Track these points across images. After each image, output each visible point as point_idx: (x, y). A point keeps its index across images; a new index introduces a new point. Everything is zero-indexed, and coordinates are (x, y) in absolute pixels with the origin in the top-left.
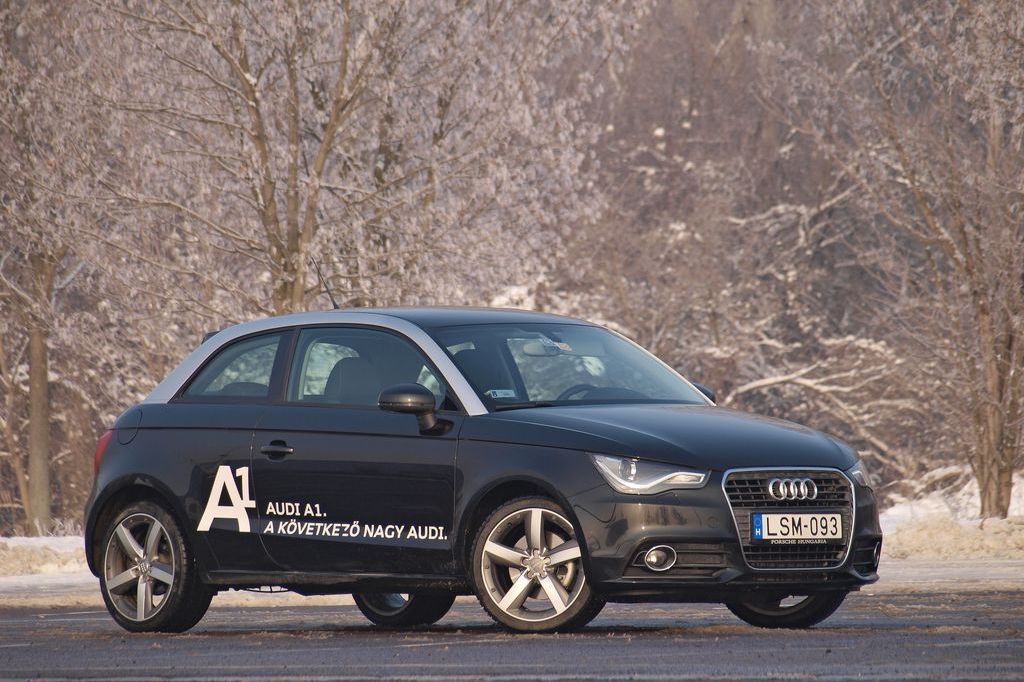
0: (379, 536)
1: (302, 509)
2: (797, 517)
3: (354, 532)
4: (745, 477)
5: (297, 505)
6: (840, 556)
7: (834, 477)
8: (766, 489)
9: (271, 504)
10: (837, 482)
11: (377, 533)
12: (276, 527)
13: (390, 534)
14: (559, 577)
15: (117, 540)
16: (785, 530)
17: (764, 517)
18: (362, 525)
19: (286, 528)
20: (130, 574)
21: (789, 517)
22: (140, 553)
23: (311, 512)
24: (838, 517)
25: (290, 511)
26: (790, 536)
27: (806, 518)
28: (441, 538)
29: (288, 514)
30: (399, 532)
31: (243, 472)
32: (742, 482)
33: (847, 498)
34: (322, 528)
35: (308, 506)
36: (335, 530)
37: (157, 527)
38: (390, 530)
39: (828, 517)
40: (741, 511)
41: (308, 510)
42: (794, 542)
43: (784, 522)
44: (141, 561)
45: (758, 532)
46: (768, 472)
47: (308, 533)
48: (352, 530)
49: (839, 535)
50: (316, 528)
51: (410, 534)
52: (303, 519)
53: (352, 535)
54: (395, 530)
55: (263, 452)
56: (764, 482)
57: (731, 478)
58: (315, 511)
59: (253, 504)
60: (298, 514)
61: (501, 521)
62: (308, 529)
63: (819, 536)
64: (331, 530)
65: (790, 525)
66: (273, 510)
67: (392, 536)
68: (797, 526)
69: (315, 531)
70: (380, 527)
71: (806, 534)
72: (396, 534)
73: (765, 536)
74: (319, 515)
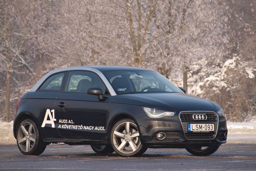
0: (87, 129)
1: (68, 121)
2: (201, 125)
3: (81, 128)
4: (186, 114)
5: (67, 120)
6: (214, 136)
7: (213, 113)
8: (192, 117)
9: (60, 120)
10: (213, 115)
11: (87, 128)
12: (61, 126)
13: (90, 128)
14: (134, 141)
15: (21, 129)
16: (197, 128)
17: (191, 125)
18: (83, 126)
19: (64, 127)
20: (25, 139)
21: (199, 125)
22: (27, 133)
23: (70, 122)
24: (213, 125)
25: (65, 122)
26: (199, 130)
27: (203, 125)
28: (103, 130)
29: (64, 123)
30: (93, 128)
31: (53, 111)
32: (185, 115)
33: (216, 119)
34: (73, 127)
35: (70, 120)
36: (76, 127)
37: (31, 126)
38: (90, 127)
39: (210, 125)
40: (184, 123)
41: (69, 122)
42: (200, 132)
43: (197, 126)
44: (27, 135)
45: (189, 129)
46: (193, 112)
47: (69, 128)
48: (81, 127)
49: (213, 130)
50: (71, 126)
51: (95, 129)
52: (68, 124)
53: (81, 129)
54: (92, 127)
55: (58, 106)
56: (191, 115)
57: (182, 114)
58: (71, 122)
59: (55, 120)
60: (67, 123)
61: (118, 125)
62: (69, 127)
63: (207, 130)
64: (75, 127)
65: (199, 127)
66: (61, 122)
67: (91, 129)
68: (201, 127)
69: (71, 128)
70: (88, 127)
71: (203, 130)
72: (92, 128)
73: (191, 130)
74: (72, 123)
